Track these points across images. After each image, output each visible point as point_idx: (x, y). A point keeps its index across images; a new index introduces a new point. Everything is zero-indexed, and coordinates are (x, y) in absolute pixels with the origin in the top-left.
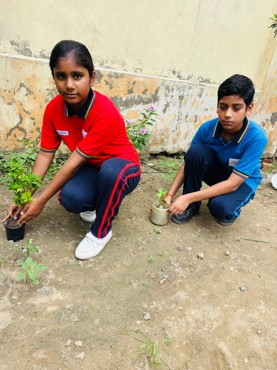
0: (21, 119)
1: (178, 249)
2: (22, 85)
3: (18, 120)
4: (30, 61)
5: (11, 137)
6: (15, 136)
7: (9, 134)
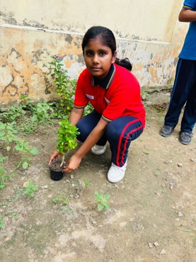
0: (13, 78)
1: (165, 163)
2: (13, 50)
3: (11, 78)
4: (19, 30)
5: (6, 93)
6: (9, 92)
7: (4, 91)
